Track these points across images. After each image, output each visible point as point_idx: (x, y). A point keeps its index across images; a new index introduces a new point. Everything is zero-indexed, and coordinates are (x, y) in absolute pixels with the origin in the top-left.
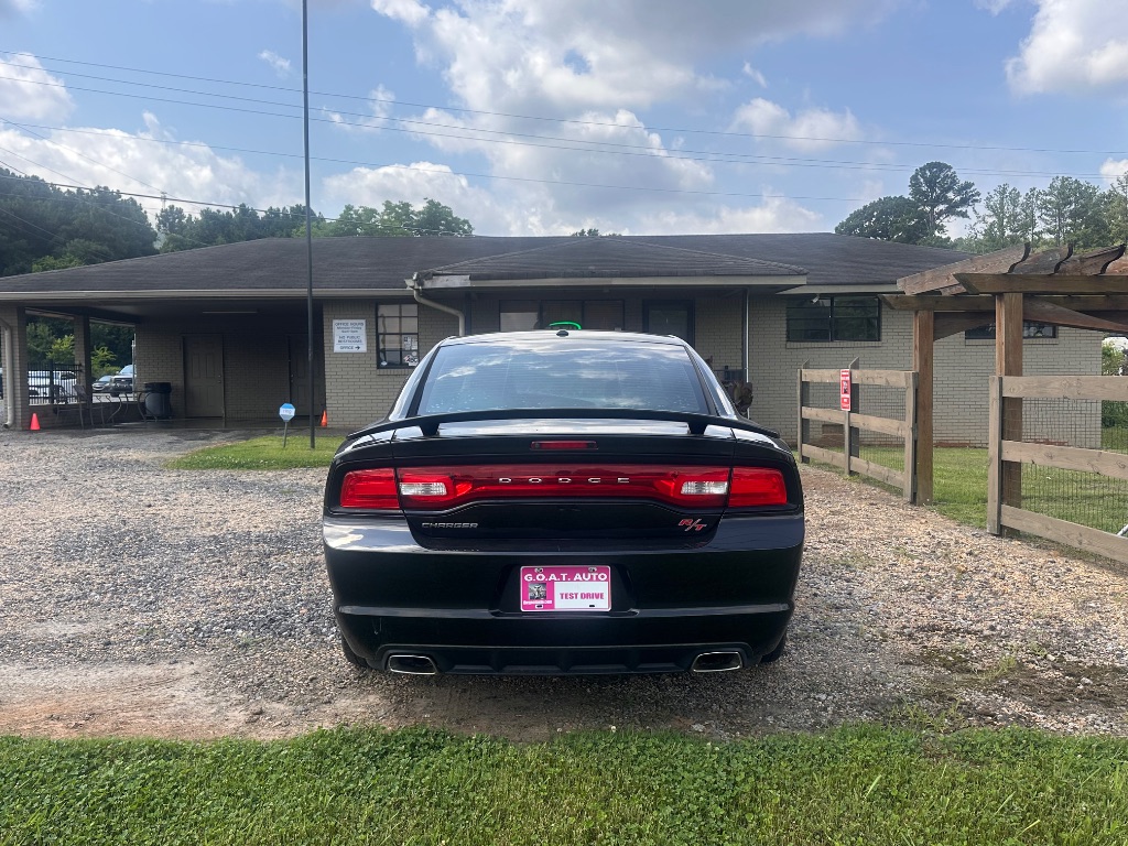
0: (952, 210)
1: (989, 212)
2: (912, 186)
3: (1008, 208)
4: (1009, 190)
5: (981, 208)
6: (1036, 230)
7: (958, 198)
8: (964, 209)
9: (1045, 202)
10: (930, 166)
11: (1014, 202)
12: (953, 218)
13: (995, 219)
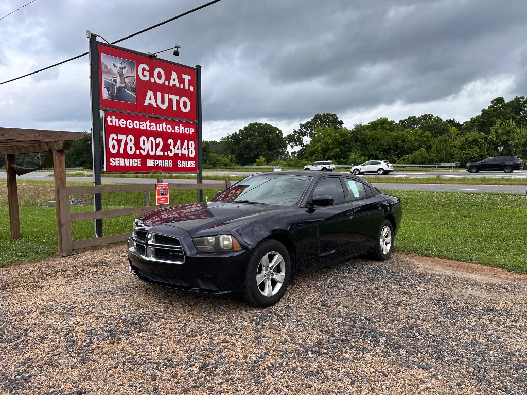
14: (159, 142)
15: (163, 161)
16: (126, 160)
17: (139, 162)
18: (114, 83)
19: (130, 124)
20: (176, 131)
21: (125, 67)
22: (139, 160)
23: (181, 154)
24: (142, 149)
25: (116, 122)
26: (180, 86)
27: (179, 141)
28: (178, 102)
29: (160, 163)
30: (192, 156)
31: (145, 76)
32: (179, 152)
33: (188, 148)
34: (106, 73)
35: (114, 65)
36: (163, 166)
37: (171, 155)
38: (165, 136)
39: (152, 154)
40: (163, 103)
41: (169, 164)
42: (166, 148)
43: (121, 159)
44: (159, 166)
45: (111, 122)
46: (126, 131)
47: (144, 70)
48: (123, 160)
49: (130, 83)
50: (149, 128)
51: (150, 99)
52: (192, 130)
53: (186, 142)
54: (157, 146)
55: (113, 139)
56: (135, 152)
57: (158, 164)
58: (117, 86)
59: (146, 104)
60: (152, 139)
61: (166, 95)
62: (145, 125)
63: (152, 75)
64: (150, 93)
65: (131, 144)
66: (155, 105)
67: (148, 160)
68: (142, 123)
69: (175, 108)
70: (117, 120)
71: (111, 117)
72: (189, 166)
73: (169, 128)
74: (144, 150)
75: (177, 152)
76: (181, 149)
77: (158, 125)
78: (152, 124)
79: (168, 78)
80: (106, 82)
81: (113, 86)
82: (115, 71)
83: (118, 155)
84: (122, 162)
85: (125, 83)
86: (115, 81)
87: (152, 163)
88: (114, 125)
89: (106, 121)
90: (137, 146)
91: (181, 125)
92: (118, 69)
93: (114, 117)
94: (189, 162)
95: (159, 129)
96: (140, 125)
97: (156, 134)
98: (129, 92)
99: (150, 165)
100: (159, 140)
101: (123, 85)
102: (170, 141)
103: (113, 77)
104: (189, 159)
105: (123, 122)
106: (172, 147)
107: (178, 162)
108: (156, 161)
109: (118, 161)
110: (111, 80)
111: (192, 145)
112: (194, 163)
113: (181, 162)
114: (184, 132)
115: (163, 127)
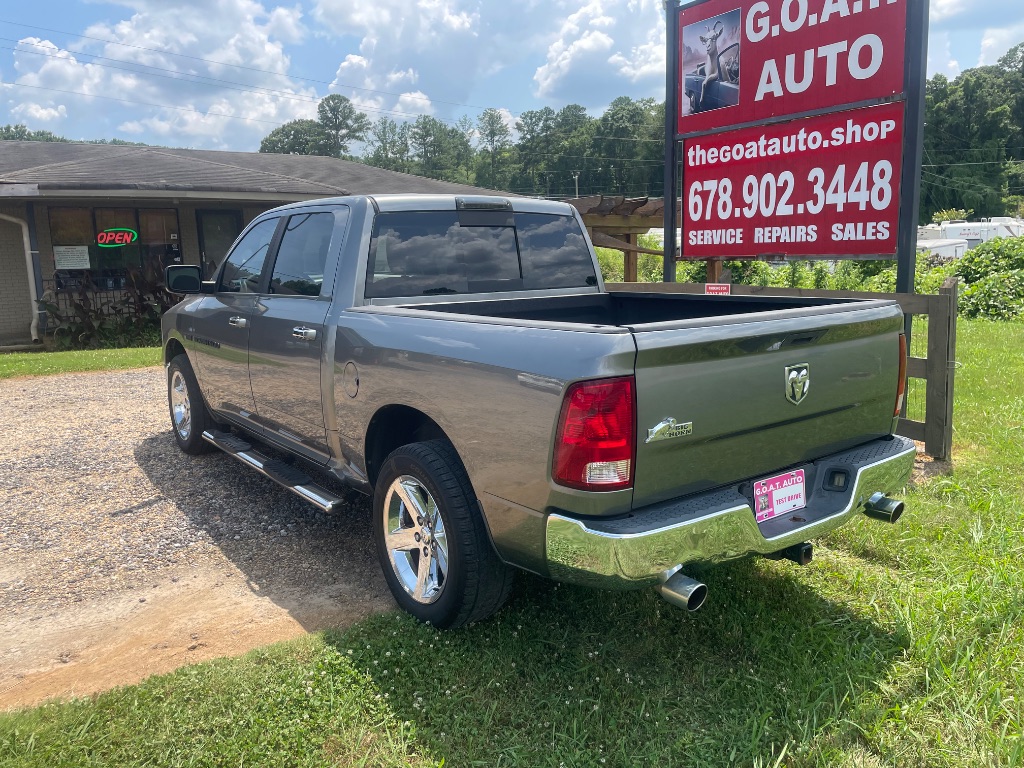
0: (352, 134)
1: (376, 138)
2: (321, 112)
3: (389, 137)
4: (389, 121)
5: (370, 135)
6: (410, 154)
7: (356, 125)
8: (361, 134)
9: (414, 133)
10: (333, 97)
11: (393, 131)
12: (353, 141)
13: (380, 144)
14: (786, 183)
15: (793, 228)
16: (714, 231)
17: (739, 236)
19: (726, 154)
20: (834, 143)
21: (721, 33)
22: (739, 230)
23: (847, 205)
24: (745, 205)
25: (701, 156)
26: (851, 10)
27: (841, 169)
28: (843, 58)
29: (785, 234)
30: (879, 205)
32: (839, 200)
33: (870, 184)
34: (689, 62)
35: (702, 38)
36: (793, 240)
37: (815, 209)
38: (798, 163)
39: (767, 213)
40: (799, 77)
41: (807, 234)
42: (804, 192)
43: (706, 232)
44: (782, 241)
45: (694, 159)
46: (717, 171)
47: (757, 16)
48: (710, 232)
49: (728, 63)
50: (763, 154)
51: (769, 81)
52: (887, 128)
53: (864, 166)
54: (781, 191)
55: (696, 193)
56: (733, 212)
57: (778, 238)
58: (705, 82)
59: (759, 97)
60: (769, 177)
61: (809, 55)
62: (754, 149)
63: (775, 19)
64: (770, 66)
65: (726, 198)
66: (778, 93)
67: (757, 230)
68: (748, 145)
69: (831, 80)
70: (703, 152)
71: (694, 150)
72: (870, 237)
73: (815, 140)
74: (750, 206)
75: (831, 199)
76: (847, 189)
77: (786, 139)
78: (771, 142)
79: (817, 6)
80: (688, 82)
82: (703, 50)
83: (702, 225)
84: (707, 237)
85: (719, 67)
86: (702, 72)
87: (767, 235)
88: (698, 163)
89: (686, 159)
90: (738, 201)
91: (850, 122)
92: (708, 42)
93: (698, 147)
94: (870, 225)
95: (786, 150)
96: (746, 149)
97: (775, 164)
98: (726, 84)
99: (761, 241)
100: (787, 176)
101: (716, 74)
102: (817, 173)
103: (699, 66)
104: (871, 215)
105: (713, 153)
106: (818, 189)
107: (835, 228)
108: (775, 229)
109: (702, 235)
110: (696, 72)
111: (882, 174)
112: (887, 224)
113: (841, 226)
114: (858, 140)
115: (797, 141)
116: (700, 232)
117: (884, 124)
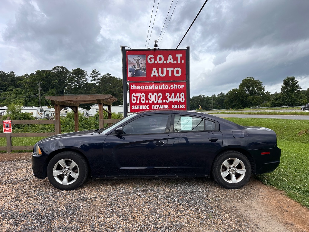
14: (160, 96)
15: (163, 106)
16: (140, 106)
18: (134, 68)
19: (143, 88)
20: (171, 88)
21: (140, 59)
22: (148, 106)
23: (175, 101)
24: (149, 100)
25: (135, 87)
26: (174, 62)
27: (173, 94)
28: (173, 71)
29: (161, 107)
30: (183, 101)
31: (151, 61)
32: (173, 100)
33: (180, 97)
34: (130, 64)
35: (134, 59)
36: (163, 108)
37: (168, 102)
38: (164, 92)
39: (155, 102)
40: (162, 73)
41: (166, 107)
42: (165, 98)
43: (138, 106)
45: (133, 88)
46: (140, 91)
47: (151, 58)
48: (139, 106)
49: (143, 67)
50: (153, 89)
51: (155, 73)
52: (183, 86)
53: (178, 94)
54: (159, 97)
55: (134, 96)
56: (146, 101)
57: (159, 108)
58: (136, 70)
59: (152, 76)
60: (155, 94)
61: (165, 69)
62: (151, 87)
63: (156, 60)
64: (155, 70)
65: (144, 98)
66: (157, 76)
67: (153, 106)
68: (149, 86)
69: (170, 75)
70: (136, 86)
71: (133, 85)
72: (181, 108)
73: (167, 87)
74: (151, 100)
75: (171, 100)
76: (175, 98)
77: (159, 86)
78: (155, 86)
79: (166, 59)
80: (130, 69)
81: (134, 70)
82: (135, 62)
83: (136, 104)
84: (138, 107)
85: (140, 67)
86: (135, 67)
87: (156, 107)
88: (134, 89)
89: (130, 88)
90: (147, 98)
91: (175, 84)
92: (136, 60)
93: (134, 85)
94: (180, 105)
95: (160, 88)
97: (158, 92)
98: (142, 71)
99: (154, 108)
100: (160, 94)
101: (139, 68)
102: (167, 94)
103: (133, 65)
104: (180, 103)
105: (139, 87)
106: (168, 97)
107: (172, 106)
108: (158, 106)
109: (137, 107)
110: (133, 67)
111: (182, 95)
112: (184, 105)
113: (174, 105)
114: (177, 88)
115: (162, 87)
116: (135, 106)
117: (182, 86)
